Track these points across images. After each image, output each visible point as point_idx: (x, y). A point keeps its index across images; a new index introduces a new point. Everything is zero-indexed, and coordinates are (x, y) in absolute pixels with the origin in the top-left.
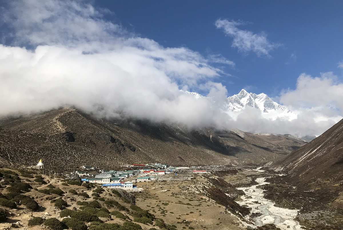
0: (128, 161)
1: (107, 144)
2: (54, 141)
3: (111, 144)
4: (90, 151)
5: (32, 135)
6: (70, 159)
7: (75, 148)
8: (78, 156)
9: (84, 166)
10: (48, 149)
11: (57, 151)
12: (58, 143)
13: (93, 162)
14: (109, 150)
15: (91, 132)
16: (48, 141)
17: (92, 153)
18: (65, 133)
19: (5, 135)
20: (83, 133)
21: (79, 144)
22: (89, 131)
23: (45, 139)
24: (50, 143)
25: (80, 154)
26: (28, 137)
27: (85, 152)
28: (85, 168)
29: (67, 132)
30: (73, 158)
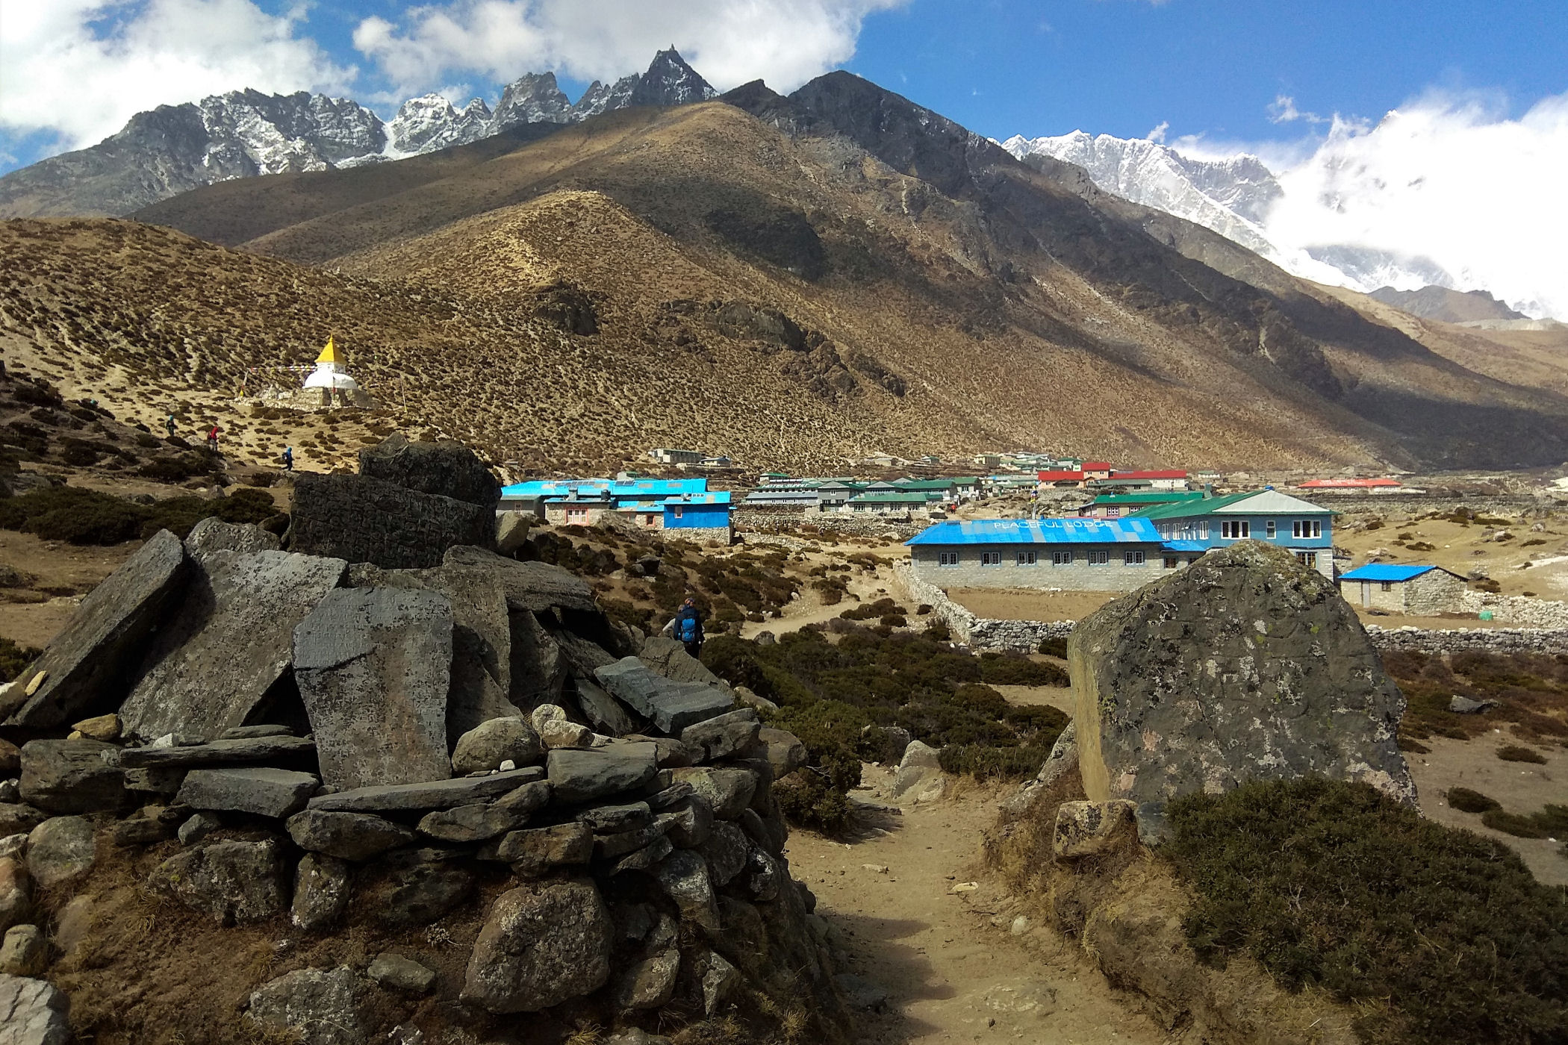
1: (765, 352)
3: (786, 355)
5: (375, 287)
6: (582, 416)
7: (609, 365)
9: (660, 452)
10: (459, 356)
15: (683, 292)
16: (459, 322)
18: (549, 289)
25: (636, 394)
27: (659, 383)
28: (667, 459)
29: (563, 287)
30: (597, 409)
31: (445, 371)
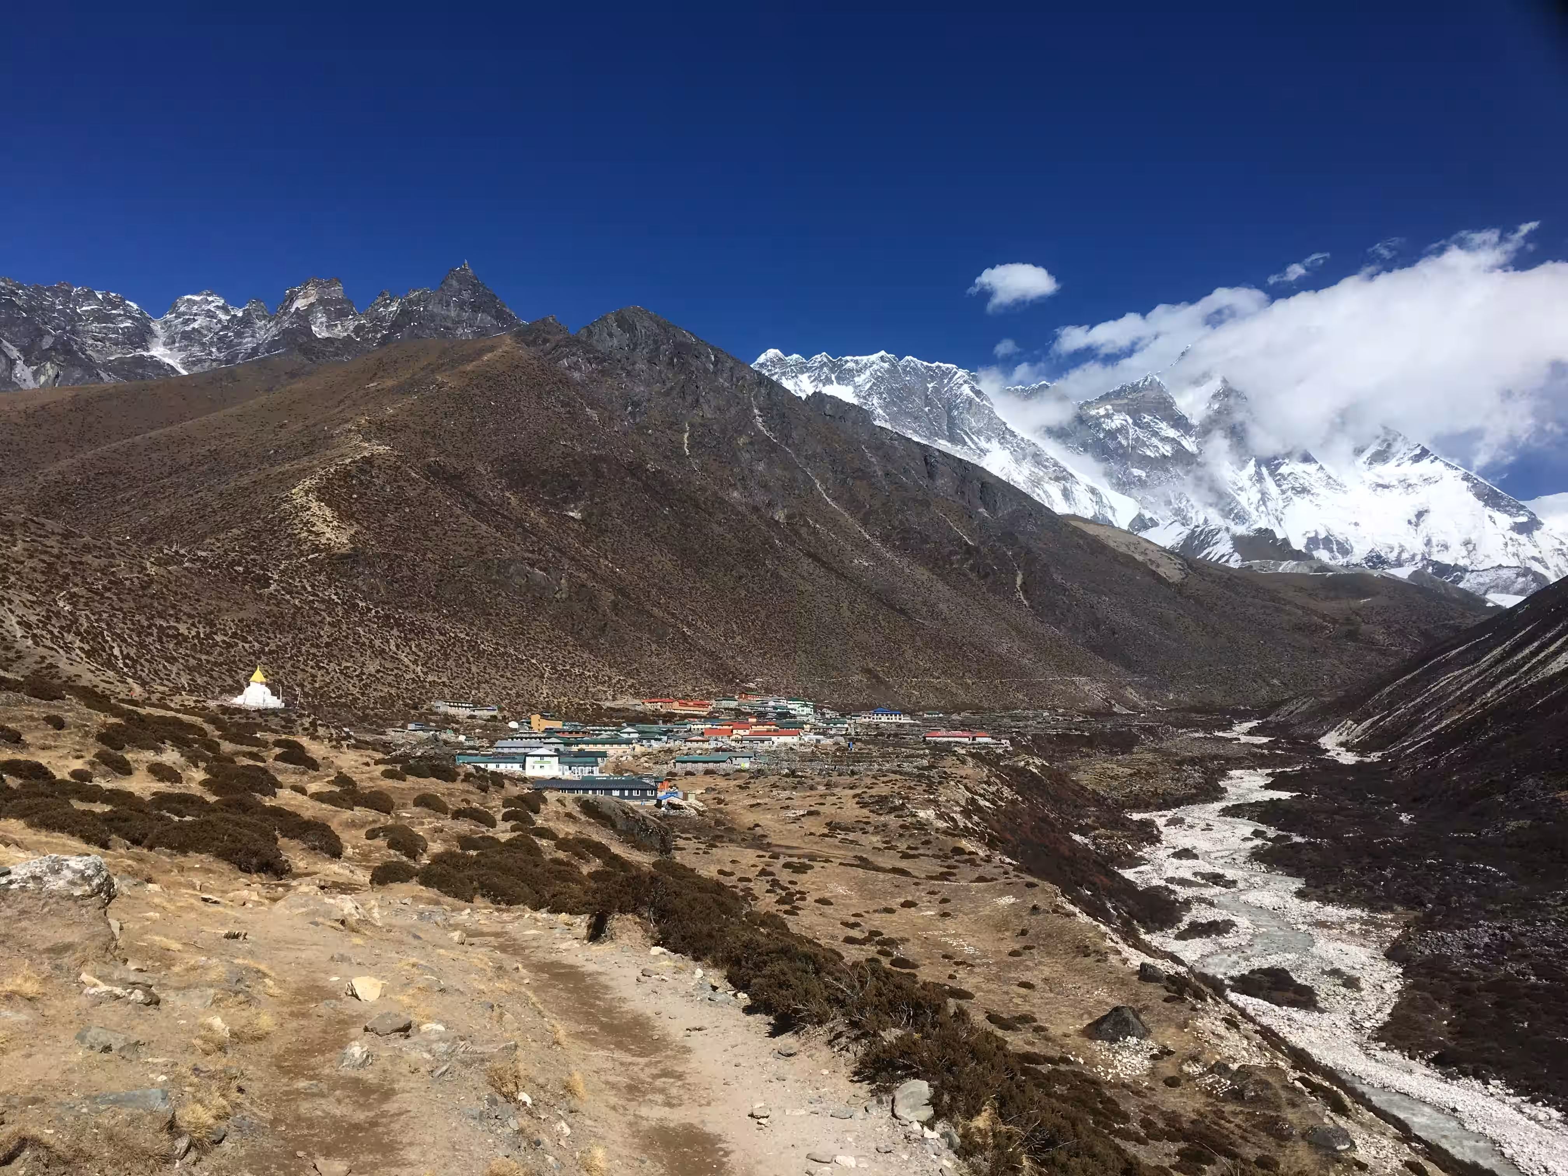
0: (634, 684)
2: (305, 589)
4: (463, 636)
5: (205, 561)
6: (378, 672)
7: (399, 623)
8: (412, 657)
9: (441, 704)
10: (279, 624)
11: (322, 633)
12: (323, 601)
13: (479, 682)
16: (276, 590)
17: (473, 645)
18: (349, 556)
19: (88, 558)
20: (429, 554)
21: (415, 606)
23: (265, 581)
24: (287, 596)
25: (421, 650)
26: (186, 569)
29: (360, 551)
30: (391, 666)
31: (269, 638)
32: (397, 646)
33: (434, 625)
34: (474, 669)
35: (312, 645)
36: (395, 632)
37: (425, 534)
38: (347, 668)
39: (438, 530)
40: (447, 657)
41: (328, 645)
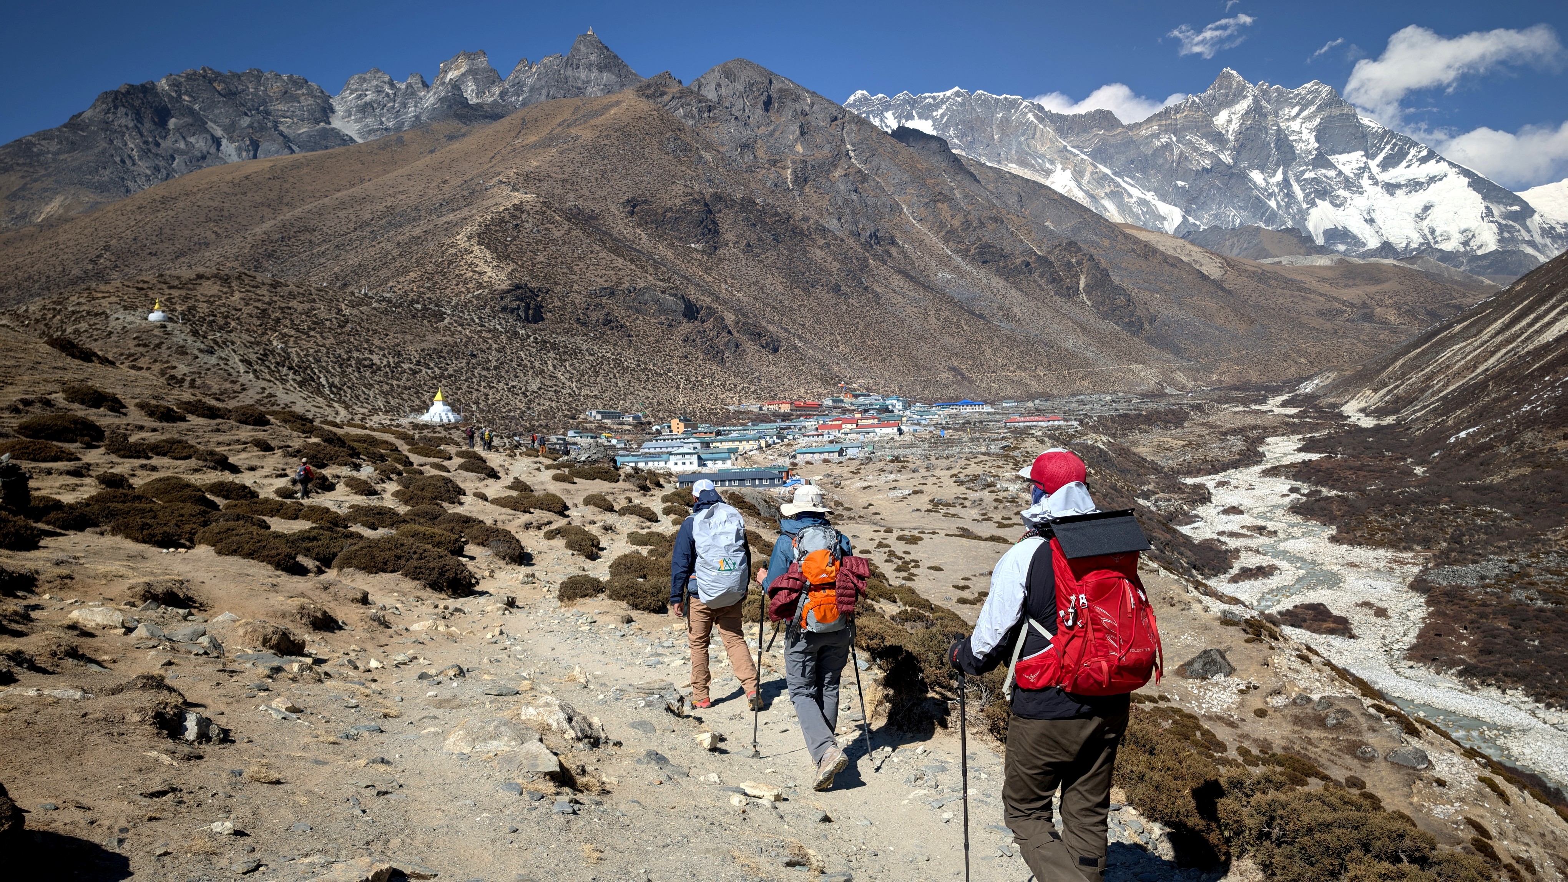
0: (755, 390)
1: (670, 326)
2: (474, 321)
3: (685, 327)
4: (609, 355)
5: (389, 301)
6: (540, 389)
7: (554, 347)
8: (568, 375)
9: (594, 413)
10: (454, 352)
11: (490, 357)
12: (490, 331)
13: (625, 394)
14: (681, 351)
15: (606, 280)
16: (450, 324)
17: (618, 363)
18: (508, 292)
19: (294, 303)
20: (576, 287)
21: (567, 332)
22: (598, 280)
23: (440, 316)
24: (459, 328)
25: (575, 369)
26: (375, 309)
27: (591, 358)
28: (599, 417)
29: (518, 287)
30: (548, 383)
31: (447, 364)
32: (554, 367)
33: (584, 347)
34: (620, 384)
35: (483, 369)
36: (552, 354)
37: (570, 269)
38: (514, 387)
39: (582, 265)
40: (597, 374)
41: (496, 368)
